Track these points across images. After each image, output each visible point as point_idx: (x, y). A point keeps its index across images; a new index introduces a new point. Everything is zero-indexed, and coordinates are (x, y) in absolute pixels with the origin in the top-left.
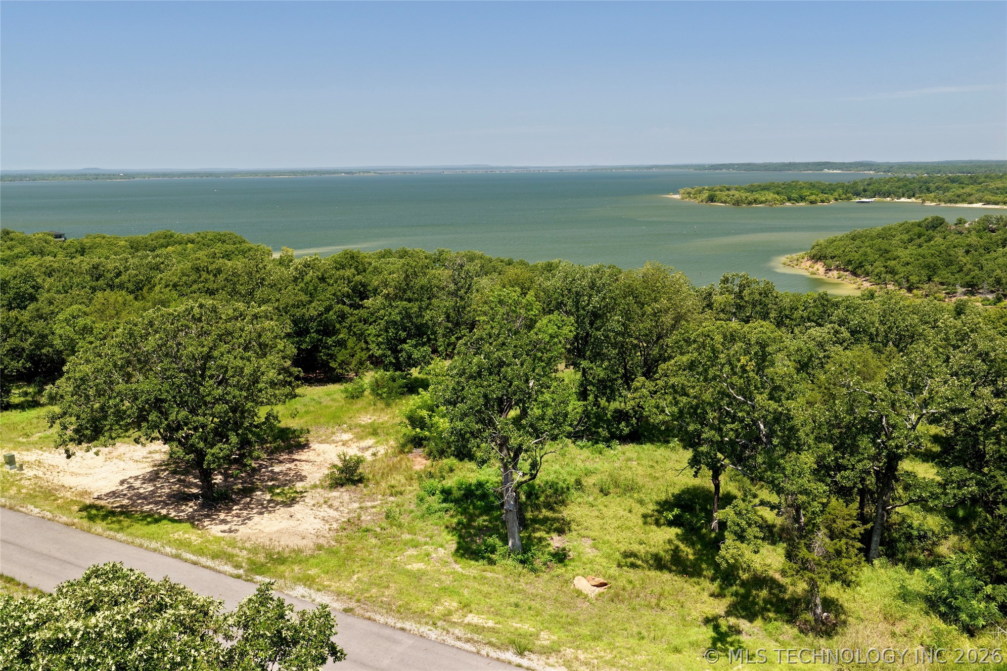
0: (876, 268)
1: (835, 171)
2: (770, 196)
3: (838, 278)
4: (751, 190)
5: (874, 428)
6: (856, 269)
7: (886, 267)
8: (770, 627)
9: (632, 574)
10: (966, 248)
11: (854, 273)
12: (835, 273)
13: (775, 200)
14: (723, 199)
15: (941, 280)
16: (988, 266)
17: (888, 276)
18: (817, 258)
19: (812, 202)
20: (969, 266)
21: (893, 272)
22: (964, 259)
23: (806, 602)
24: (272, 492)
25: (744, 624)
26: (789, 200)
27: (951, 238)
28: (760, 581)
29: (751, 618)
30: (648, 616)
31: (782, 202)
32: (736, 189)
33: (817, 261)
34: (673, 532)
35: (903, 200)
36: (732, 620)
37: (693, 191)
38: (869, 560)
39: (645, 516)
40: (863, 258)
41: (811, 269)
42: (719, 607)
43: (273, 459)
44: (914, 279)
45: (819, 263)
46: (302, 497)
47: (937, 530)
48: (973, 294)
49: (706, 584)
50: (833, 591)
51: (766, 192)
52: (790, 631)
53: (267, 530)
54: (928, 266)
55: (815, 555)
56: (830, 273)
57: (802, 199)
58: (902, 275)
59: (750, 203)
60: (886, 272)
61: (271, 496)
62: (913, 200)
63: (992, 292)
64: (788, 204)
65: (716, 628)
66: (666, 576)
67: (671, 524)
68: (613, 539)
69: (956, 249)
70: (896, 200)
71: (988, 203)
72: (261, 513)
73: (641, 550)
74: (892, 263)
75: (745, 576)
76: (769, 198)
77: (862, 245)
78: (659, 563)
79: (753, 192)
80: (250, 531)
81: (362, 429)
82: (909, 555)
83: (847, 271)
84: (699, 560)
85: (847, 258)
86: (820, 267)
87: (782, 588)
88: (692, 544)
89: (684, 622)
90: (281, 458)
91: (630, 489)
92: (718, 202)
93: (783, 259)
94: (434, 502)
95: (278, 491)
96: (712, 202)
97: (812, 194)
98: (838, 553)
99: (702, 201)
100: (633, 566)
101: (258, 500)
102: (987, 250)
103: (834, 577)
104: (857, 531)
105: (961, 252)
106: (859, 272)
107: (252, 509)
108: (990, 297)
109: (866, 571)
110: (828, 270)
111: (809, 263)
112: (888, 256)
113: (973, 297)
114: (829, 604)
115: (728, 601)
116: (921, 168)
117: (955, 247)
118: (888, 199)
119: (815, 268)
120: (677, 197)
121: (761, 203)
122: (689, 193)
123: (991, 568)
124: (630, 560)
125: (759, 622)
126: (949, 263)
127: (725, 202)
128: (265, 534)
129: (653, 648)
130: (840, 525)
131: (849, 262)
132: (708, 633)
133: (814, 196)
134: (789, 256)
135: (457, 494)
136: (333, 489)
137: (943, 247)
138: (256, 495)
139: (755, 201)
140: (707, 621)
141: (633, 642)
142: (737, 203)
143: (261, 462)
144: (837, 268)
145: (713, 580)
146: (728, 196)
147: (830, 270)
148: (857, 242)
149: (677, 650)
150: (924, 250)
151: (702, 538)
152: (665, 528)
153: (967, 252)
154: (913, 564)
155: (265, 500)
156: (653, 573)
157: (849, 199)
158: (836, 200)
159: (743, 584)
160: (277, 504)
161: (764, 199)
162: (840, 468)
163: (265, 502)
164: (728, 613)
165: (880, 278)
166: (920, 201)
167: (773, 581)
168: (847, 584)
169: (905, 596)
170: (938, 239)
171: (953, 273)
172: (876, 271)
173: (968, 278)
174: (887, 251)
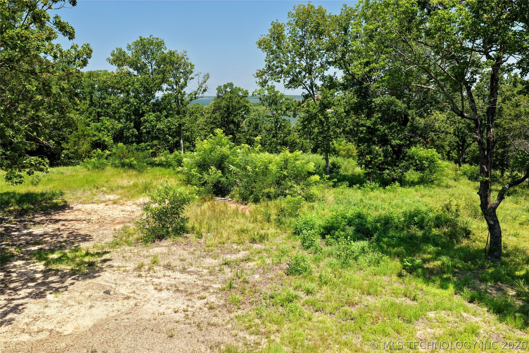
24: (45, 259)
43: (25, 221)
46: (105, 261)
53: (68, 329)
61: (46, 265)
72: (40, 295)
80: (25, 337)
81: (126, 190)
90: (37, 220)
95: (55, 256)
101: (21, 275)
107: (15, 290)
128: (69, 341)
136: (149, 244)
138: (15, 266)
143: (7, 225)
155: (36, 272)
160: (64, 276)
163: (38, 276)
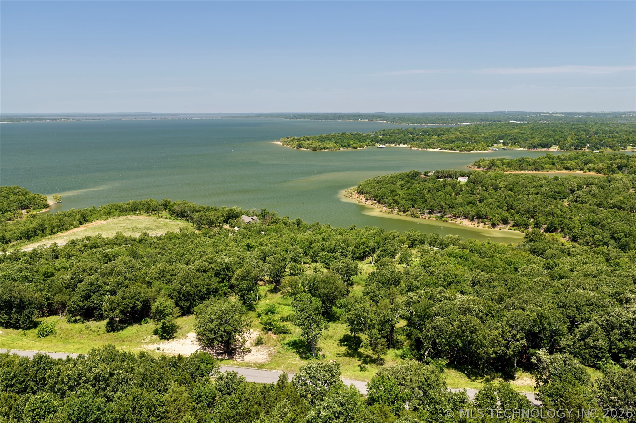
0: (389, 200)
1: (365, 121)
2: (332, 144)
3: (372, 205)
4: (321, 139)
5: (389, 320)
6: (380, 200)
7: (393, 200)
8: (371, 365)
9: (340, 358)
10: (429, 189)
11: (379, 202)
12: (370, 201)
13: (335, 147)
14: (306, 146)
15: (418, 207)
16: (438, 199)
17: (394, 205)
18: (361, 193)
19: (354, 148)
20: (430, 199)
21: (396, 202)
22: (427, 196)
23: (377, 359)
25: (366, 365)
26: (342, 146)
27: (422, 184)
28: (367, 356)
29: (367, 364)
30: (347, 366)
31: (339, 148)
32: (313, 139)
33: (361, 195)
34: (346, 347)
35: (401, 145)
36: (363, 365)
37: (288, 140)
38: (389, 349)
39: (338, 344)
40: (383, 195)
41: (358, 199)
42: (360, 363)
44: (406, 206)
45: (362, 196)
46: (251, 350)
47: (404, 339)
48: (432, 214)
49: (356, 358)
50: (382, 356)
51: (329, 142)
52: (375, 365)
53: (251, 359)
54: (412, 200)
55: (379, 350)
56: (368, 202)
57: (349, 146)
58: (401, 205)
59: (321, 149)
60: (394, 203)
62: (406, 145)
63: (440, 212)
64: (342, 149)
65: (361, 367)
66: (347, 358)
67: (344, 346)
68: (333, 351)
69: (424, 190)
70: (397, 146)
71: (442, 149)
72: (245, 355)
73: (340, 353)
74: (396, 198)
75: (364, 356)
76: (332, 146)
77: (382, 186)
78: (345, 356)
79: (322, 141)
80: (247, 360)
82: (397, 346)
83: (376, 200)
84: (353, 354)
85: (376, 194)
86: (362, 198)
87: (372, 357)
88: (351, 350)
89: (354, 366)
91: (331, 337)
92: (303, 148)
93: (344, 192)
94: (286, 347)
95: (242, 349)
96: (300, 148)
97: (354, 143)
98: (383, 349)
99: (294, 147)
100: (340, 356)
102: (438, 190)
103: (383, 353)
104: (387, 344)
105: (426, 191)
106: (381, 202)
107: (241, 354)
108: (439, 215)
109: (389, 351)
110: (367, 200)
111: (357, 195)
112: (394, 193)
113: (432, 215)
114: (382, 359)
115: (362, 361)
116: (410, 120)
117: (423, 189)
118: (394, 145)
119: (360, 199)
120: (279, 143)
121: (328, 148)
122: (286, 141)
123: (412, 348)
124: (338, 355)
125: (368, 365)
126: (422, 198)
127: (307, 148)
129: (351, 372)
130: (383, 343)
131: (376, 196)
132: (359, 368)
133: (355, 144)
134: (346, 190)
135: (291, 344)
136: (257, 346)
137: (418, 189)
138: (238, 350)
139: (324, 148)
140: (359, 366)
141: (346, 371)
142: (314, 149)
144: (371, 199)
145: (358, 357)
146: (309, 144)
147: (368, 200)
148: (380, 185)
149: (355, 371)
150: (409, 191)
151: (352, 348)
152: (343, 347)
153: (429, 191)
154: (398, 349)
155: (242, 352)
156: (345, 358)
157: (373, 145)
158: (367, 146)
159: (364, 357)
160: (246, 352)
161: (329, 146)
162: (382, 330)
164: (362, 364)
165: (391, 206)
166: (409, 146)
167: (370, 356)
168: (385, 354)
169: (396, 356)
170: (416, 185)
171: (423, 203)
172: (389, 202)
173: (429, 206)
174: (393, 191)
